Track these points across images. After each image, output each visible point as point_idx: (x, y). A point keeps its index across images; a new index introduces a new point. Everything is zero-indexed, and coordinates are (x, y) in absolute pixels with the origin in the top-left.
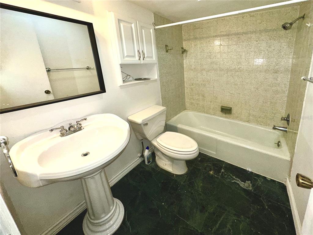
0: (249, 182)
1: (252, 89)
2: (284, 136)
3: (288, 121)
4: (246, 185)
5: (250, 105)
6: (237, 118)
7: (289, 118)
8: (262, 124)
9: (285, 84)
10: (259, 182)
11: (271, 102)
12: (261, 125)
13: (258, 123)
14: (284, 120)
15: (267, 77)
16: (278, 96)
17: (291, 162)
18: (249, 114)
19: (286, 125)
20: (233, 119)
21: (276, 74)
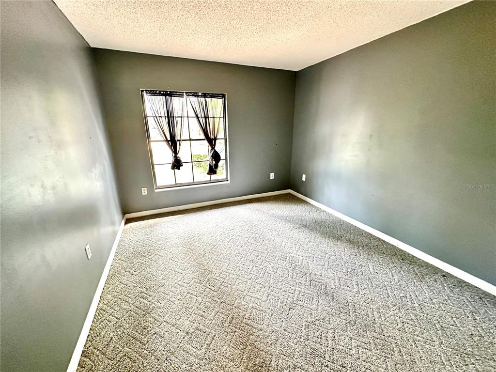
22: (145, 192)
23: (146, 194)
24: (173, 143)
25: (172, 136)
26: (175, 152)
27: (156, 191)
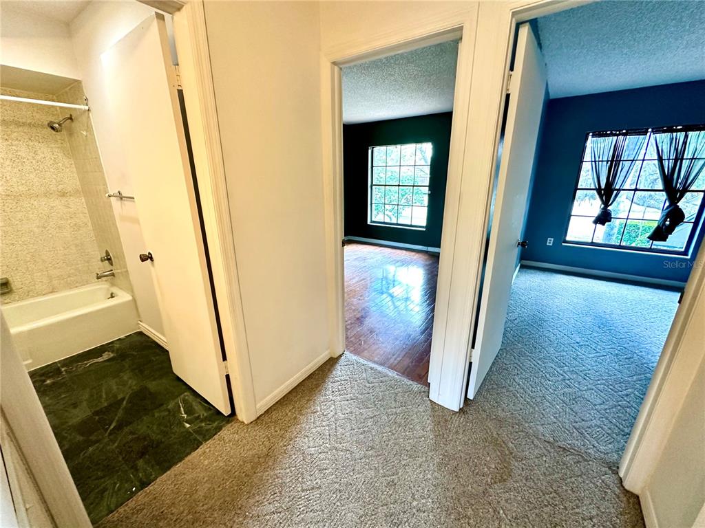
0: (106, 353)
1: (36, 230)
2: (113, 285)
3: (109, 259)
4: (106, 356)
5: (44, 261)
6: (29, 294)
7: (109, 255)
8: (77, 285)
9: (83, 213)
10: (117, 346)
11: (77, 246)
12: (77, 287)
13: (70, 286)
14: (105, 260)
15: (52, 205)
16: (80, 232)
17: (134, 300)
18: (50, 278)
19: (110, 268)
20: (21, 299)
21: (65, 199)
22: (550, 242)
23: (551, 244)
24: (607, 193)
25: (610, 184)
26: (606, 203)
27: (563, 244)
